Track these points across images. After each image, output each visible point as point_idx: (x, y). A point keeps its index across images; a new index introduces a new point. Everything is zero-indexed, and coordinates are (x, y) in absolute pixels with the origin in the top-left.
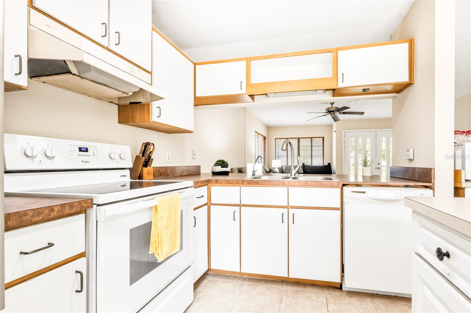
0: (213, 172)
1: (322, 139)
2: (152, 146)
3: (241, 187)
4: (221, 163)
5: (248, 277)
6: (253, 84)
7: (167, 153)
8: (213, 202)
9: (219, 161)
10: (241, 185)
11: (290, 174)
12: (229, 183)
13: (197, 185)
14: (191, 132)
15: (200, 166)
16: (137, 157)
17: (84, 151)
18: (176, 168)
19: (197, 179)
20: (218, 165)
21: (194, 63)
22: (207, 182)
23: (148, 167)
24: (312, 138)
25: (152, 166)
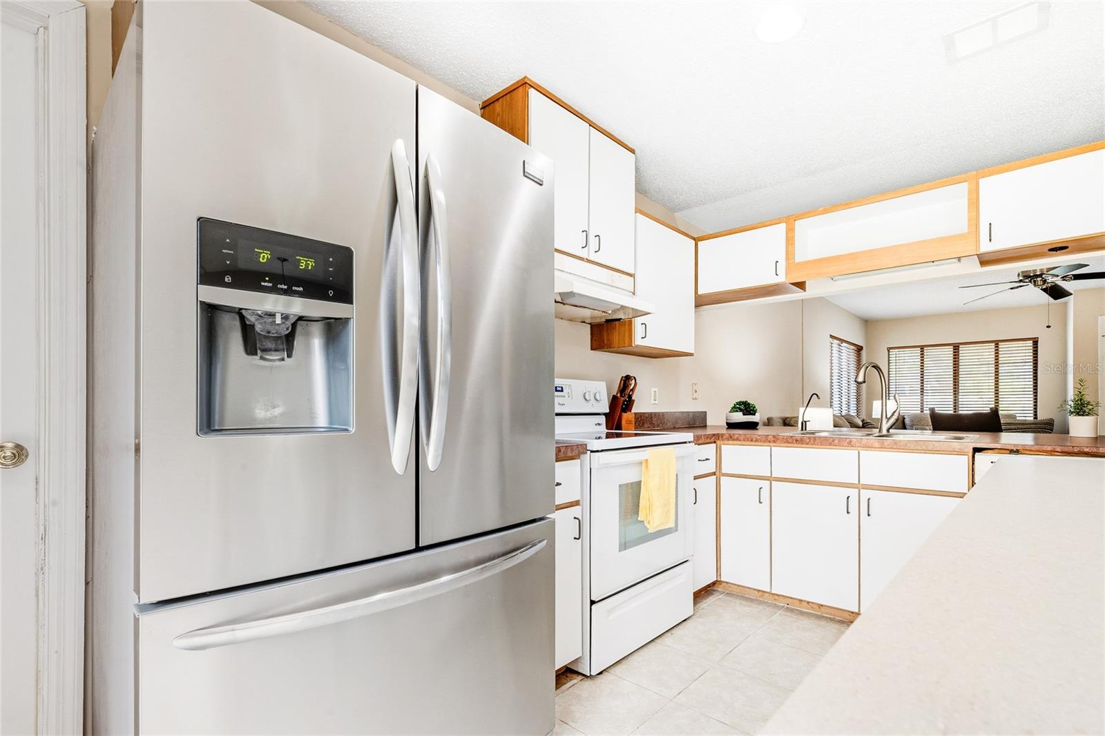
0: (727, 424)
1: (1030, 343)
2: (634, 380)
3: (773, 448)
4: (742, 407)
5: (786, 605)
6: (799, 263)
7: (653, 389)
8: (724, 471)
9: (739, 403)
10: (772, 444)
11: (878, 430)
12: (752, 440)
13: (698, 441)
14: (691, 355)
15: (706, 412)
16: (615, 398)
17: (559, 391)
18: (666, 416)
19: (700, 432)
20: (737, 411)
21: (694, 239)
22: (715, 439)
23: (628, 413)
24: (997, 343)
25: (634, 410)
